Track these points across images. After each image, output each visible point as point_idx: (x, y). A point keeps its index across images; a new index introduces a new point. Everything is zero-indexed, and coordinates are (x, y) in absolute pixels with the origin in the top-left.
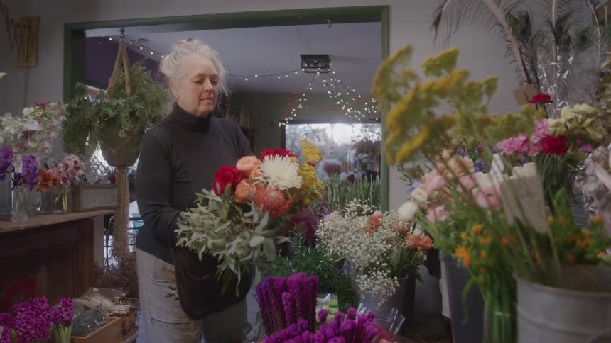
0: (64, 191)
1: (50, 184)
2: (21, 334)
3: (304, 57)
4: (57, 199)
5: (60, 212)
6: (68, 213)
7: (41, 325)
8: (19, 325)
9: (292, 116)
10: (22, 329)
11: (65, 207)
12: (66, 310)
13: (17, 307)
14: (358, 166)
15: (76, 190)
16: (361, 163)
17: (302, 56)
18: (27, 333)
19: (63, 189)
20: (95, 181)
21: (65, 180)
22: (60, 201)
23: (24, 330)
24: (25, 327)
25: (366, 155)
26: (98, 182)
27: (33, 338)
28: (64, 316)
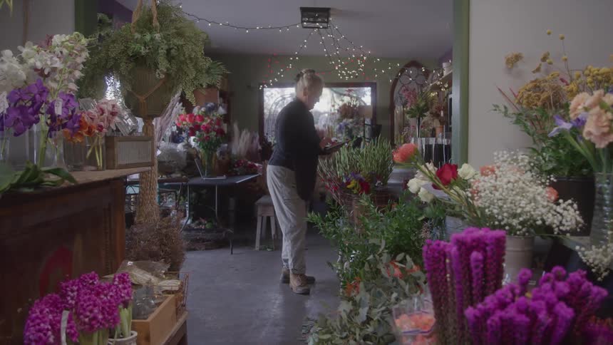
0: (98, 142)
1: (84, 132)
2: (87, 320)
3: (305, 11)
4: (90, 151)
5: (93, 168)
6: (103, 170)
7: (109, 307)
8: (84, 309)
9: (278, 77)
10: (88, 314)
11: (100, 162)
12: (125, 288)
13: (66, 287)
14: (344, 131)
15: (110, 142)
16: (347, 128)
17: (301, 8)
18: (95, 318)
19: (96, 140)
20: (128, 132)
21: (100, 128)
22: (93, 154)
23: (91, 315)
24: (91, 311)
25: (351, 120)
26: (131, 133)
27: (101, 324)
28: (123, 295)
